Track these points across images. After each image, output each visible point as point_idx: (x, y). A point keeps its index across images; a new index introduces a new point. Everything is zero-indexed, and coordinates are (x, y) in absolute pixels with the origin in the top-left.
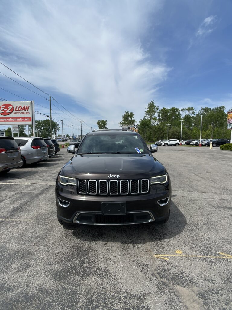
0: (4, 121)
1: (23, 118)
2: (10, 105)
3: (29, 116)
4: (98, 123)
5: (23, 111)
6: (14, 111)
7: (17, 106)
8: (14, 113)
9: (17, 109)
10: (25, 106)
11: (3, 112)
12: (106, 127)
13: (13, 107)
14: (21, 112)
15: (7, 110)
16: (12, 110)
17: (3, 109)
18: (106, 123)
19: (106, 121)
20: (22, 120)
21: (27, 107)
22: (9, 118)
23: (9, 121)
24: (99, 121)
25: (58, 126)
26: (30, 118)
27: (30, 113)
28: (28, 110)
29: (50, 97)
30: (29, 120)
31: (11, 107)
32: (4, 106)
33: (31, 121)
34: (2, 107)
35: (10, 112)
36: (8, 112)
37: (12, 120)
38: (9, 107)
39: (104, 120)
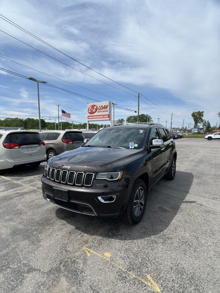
0: (91, 118)
1: (103, 115)
2: (95, 106)
3: (108, 113)
4: (193, 115)
5: (104, 110)
6: (98, 110)
7: (100, 106)
8: (98, 112)
9: (100, 109)
10: (105, 106)
11: (91, 111)
12: (203, 118)
13: (97, 107)
14: (102, 110)
15: (93, 110)
16: (96, 110)
17: (91, 109)
18: (203, 115)
19: (203, 112)
20: (102, 117)
21: (106, 106)
22: (94, 116)
23: (94, 118)
24: (194, 112)
25: (151, 120)
26: (108, 115)
27: (108, 111)
28: (107, 109)
29: (139, 94)
30: (107, 116)
31: (95, 107)
32: (92, 107)
33: (109, 117)
34: (90, 107)
35: (95, 111)
36: (94, 111)
37: (96, 117)
38: (94, 107)
39: (200, 111)
